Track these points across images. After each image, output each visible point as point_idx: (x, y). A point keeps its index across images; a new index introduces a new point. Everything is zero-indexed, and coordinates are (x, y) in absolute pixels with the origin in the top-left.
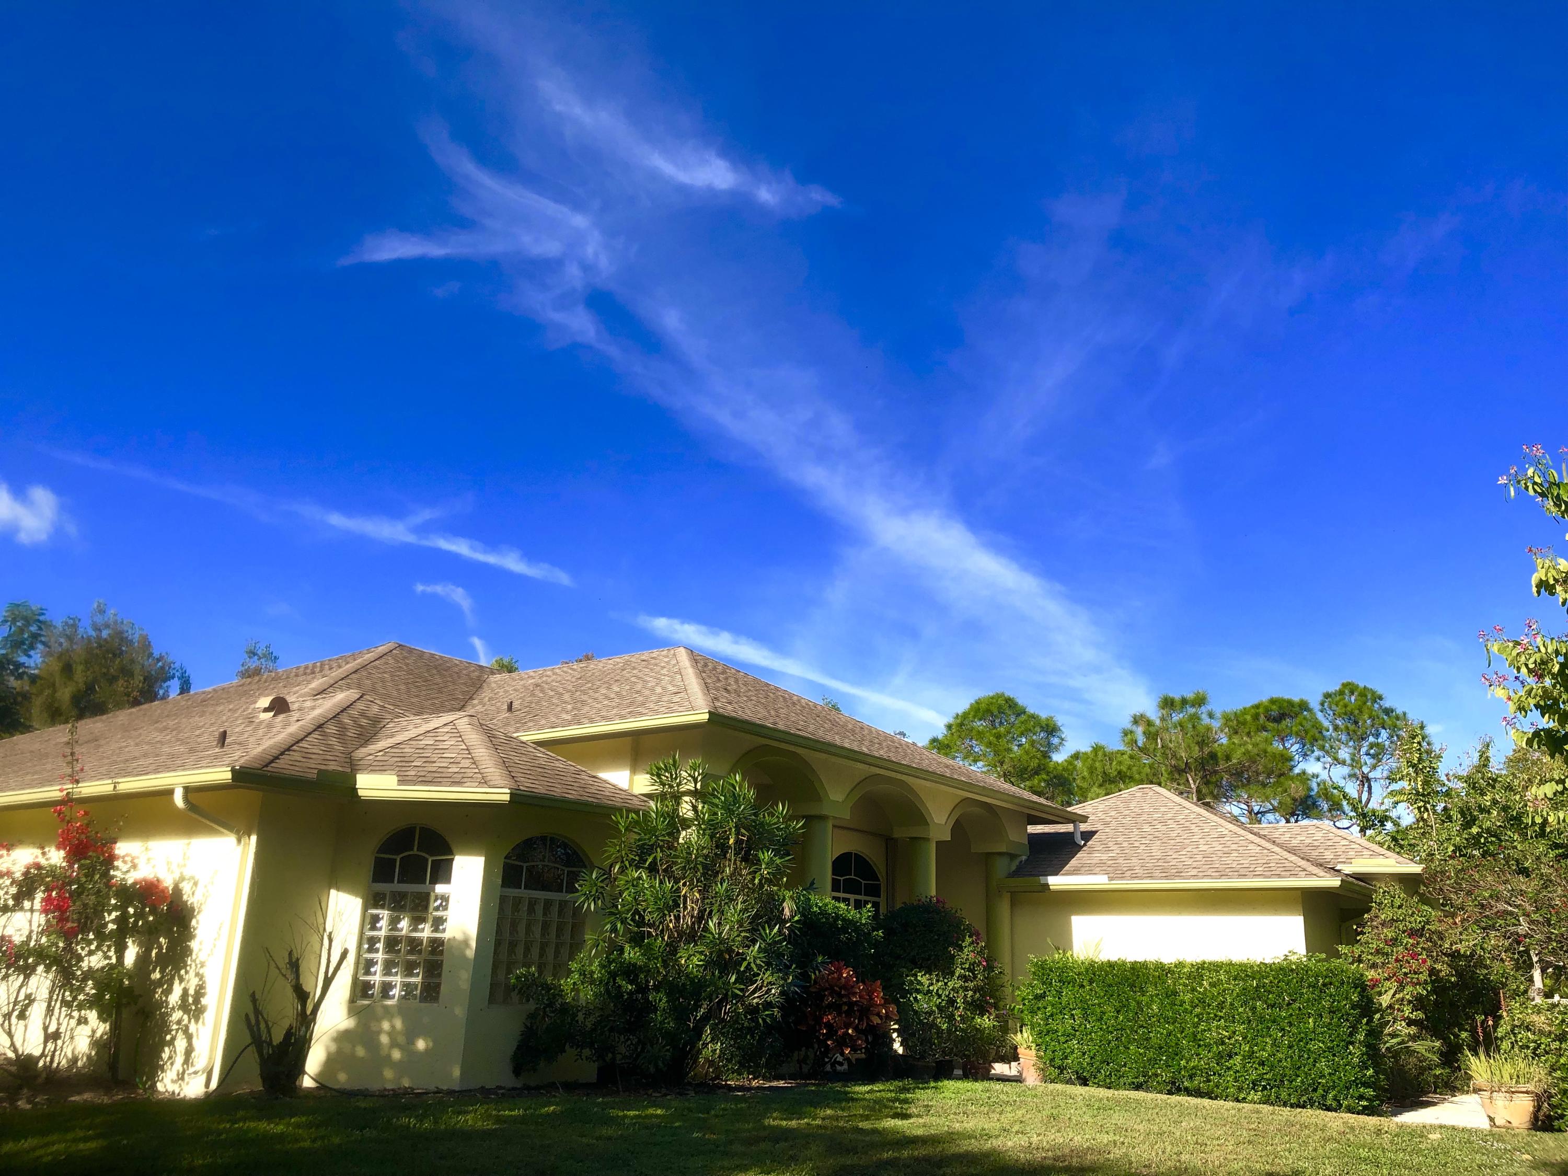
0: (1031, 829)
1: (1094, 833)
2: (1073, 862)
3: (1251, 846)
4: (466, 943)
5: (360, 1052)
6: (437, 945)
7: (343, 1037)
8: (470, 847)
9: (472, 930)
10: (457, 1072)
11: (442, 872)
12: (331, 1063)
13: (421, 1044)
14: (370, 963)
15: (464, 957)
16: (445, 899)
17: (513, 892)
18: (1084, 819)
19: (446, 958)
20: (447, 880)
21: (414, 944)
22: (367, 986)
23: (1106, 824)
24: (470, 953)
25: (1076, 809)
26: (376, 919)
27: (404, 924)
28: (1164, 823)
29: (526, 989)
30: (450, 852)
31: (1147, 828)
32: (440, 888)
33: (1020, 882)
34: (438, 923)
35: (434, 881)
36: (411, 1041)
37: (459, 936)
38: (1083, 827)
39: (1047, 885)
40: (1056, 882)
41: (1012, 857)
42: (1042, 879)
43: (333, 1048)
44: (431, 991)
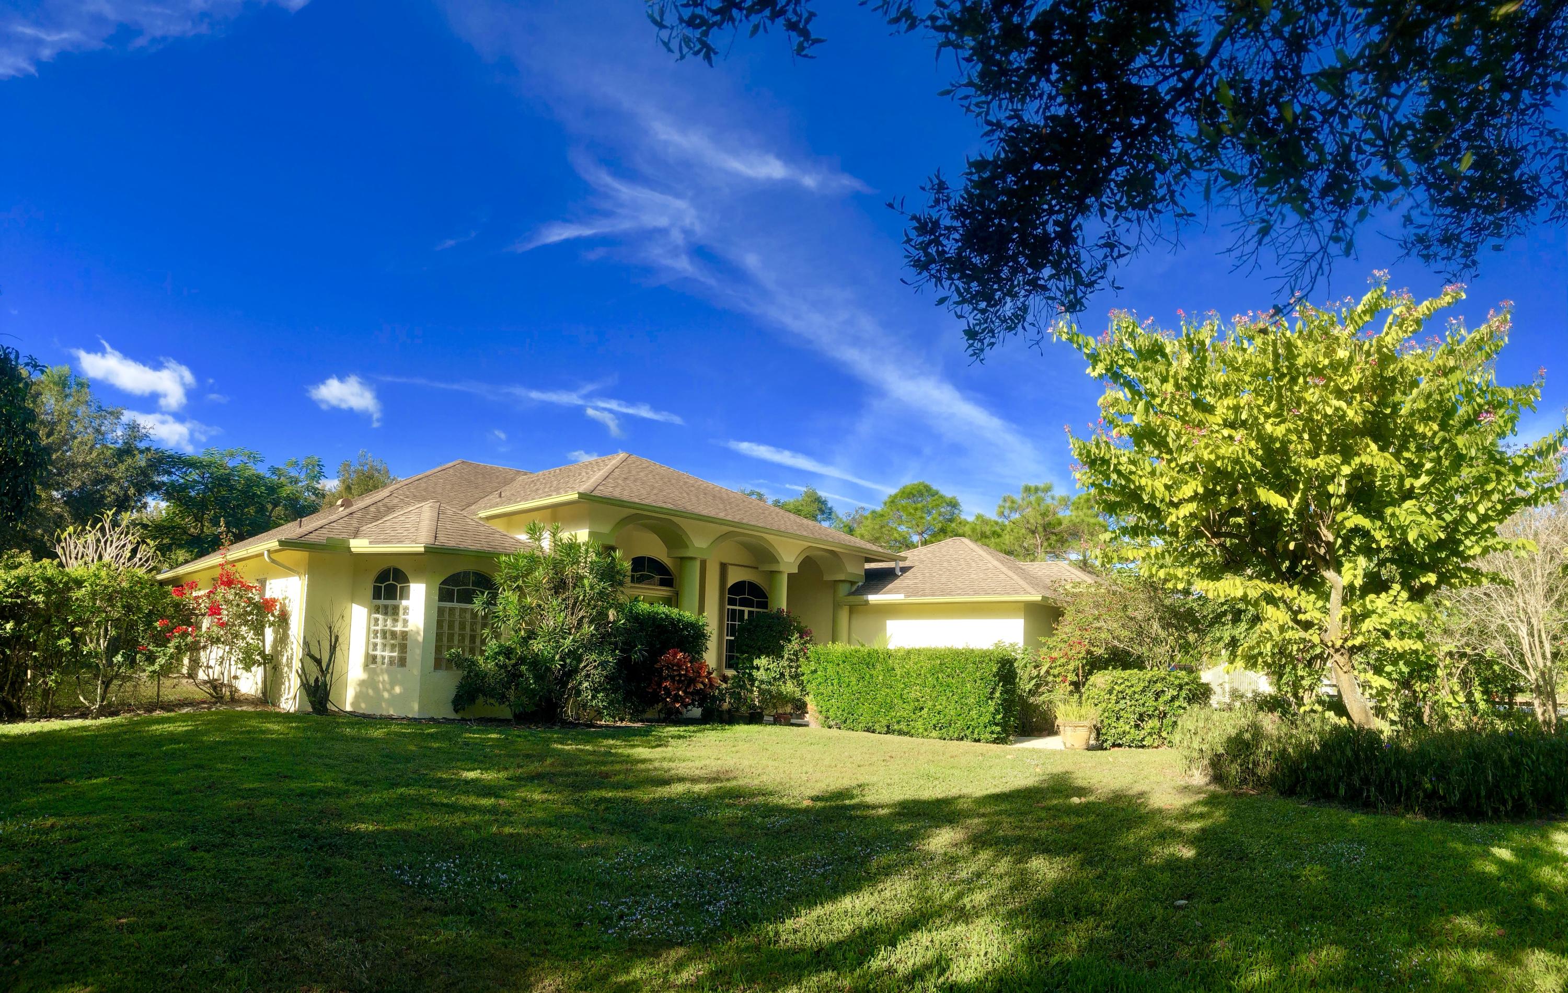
0: (868, 566)
1: (910, 568)
2: (890, 586)
3: (1002, 576)
4: (418, 633)
5: (371, 692)
6: (405, 635)
7: (362, 683)
8: (419, 578)
9: (421, 627)
10: (416, 707)
11: (404, 594)
12: (358, 697)
13: (398, 690)
14: (375, 645)
15: (417, 640)
16: (406, 609)
17: (448, 605)
18: (904, 559)
19: (408, 642)
20: (408, 598)
21: (394, 634)
22: (374, 658)
23: (922, 562)
24: (420, 639)
25: (902, 554)
26: (377, 620)
27: (389, 622)
28: (957, 560)
29: (457, 662)
30: (407, 581)
31: (945, 564)
32: (404, 603)
33: (852, 599)
34: (405, 622)
35: (401, 598)
36: (393, 688)
37: (414, 629)
38: (901, 564)
39: (867, 601)
40: (873, 598)
41: (852, 583)
42: (865, 597)
43: (358, 689)
44: (402, 662)
